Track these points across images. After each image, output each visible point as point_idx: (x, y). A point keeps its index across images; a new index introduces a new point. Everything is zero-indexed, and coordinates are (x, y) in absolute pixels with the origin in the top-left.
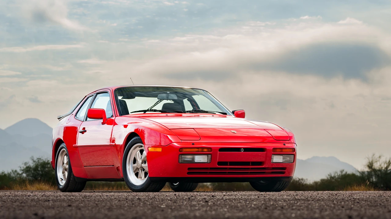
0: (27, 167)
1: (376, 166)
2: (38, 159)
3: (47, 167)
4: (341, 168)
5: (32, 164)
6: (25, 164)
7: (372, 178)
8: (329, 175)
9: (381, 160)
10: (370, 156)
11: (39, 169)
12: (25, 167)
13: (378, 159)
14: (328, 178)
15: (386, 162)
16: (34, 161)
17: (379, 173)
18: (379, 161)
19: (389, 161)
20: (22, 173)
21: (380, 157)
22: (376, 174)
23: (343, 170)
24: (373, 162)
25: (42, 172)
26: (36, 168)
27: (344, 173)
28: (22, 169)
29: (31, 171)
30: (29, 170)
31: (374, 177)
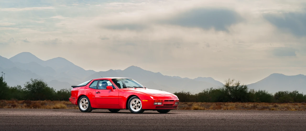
0: (28, 85)
1: (231, 85)
2: (35, 80)
3: (41, 85)
4: (211, 87)
5: (31, 83)
6: (28, 83)
7: (228, 93)
8: (204, 91)
9: (233, 82)
10: (227, 80)
11: (36, 86)
12: (27, 85)
13: (232, 82)
14: (203, 93)
15: (236, 84)
16: (33, 81)
17: (232, 90)
18: (232, 83)
19: (238, 83)
20: (26, 88)
21: (233, 81)
22: (230, 91)
23: (212, 88)
24: (229, 83)
25: (37, 87)
26: (34, 86)
27: (213, 89)
28: (26, 86)
29: (31, 87)
30: (30, 87)
31: (229, 92)
